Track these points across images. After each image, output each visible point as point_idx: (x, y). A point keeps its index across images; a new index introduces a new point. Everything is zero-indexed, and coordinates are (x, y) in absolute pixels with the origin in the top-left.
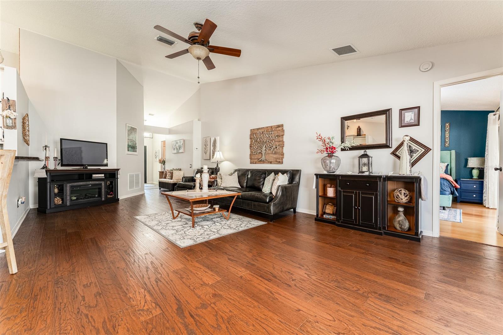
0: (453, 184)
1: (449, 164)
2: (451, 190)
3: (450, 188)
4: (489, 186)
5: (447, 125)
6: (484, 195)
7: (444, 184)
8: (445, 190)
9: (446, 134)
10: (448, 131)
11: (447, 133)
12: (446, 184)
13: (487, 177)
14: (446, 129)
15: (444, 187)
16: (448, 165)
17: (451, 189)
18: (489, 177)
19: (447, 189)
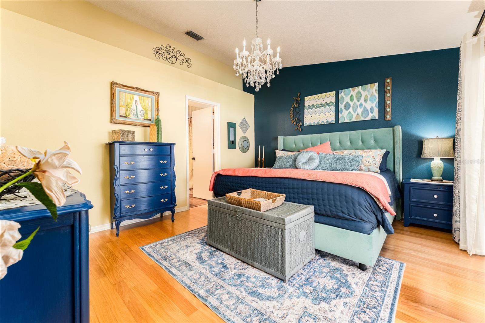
0: (380, 205)
1: (391, 151)
2: (377, 219)
3: (374, 214)
4: (466, 201)
5: (388, 81)
6: (455, 218)
7: (360, 204)
8: (362, 220)
9: (386, 99)
10: (389, 92)
11: (388, 95)
12: (364, 203)
13: (462, 180)
14: (386, 90)
15: (360, 211)
16: (387, 153)
17: (376, 216)
18: (465, 180)
19: (366, 215)
